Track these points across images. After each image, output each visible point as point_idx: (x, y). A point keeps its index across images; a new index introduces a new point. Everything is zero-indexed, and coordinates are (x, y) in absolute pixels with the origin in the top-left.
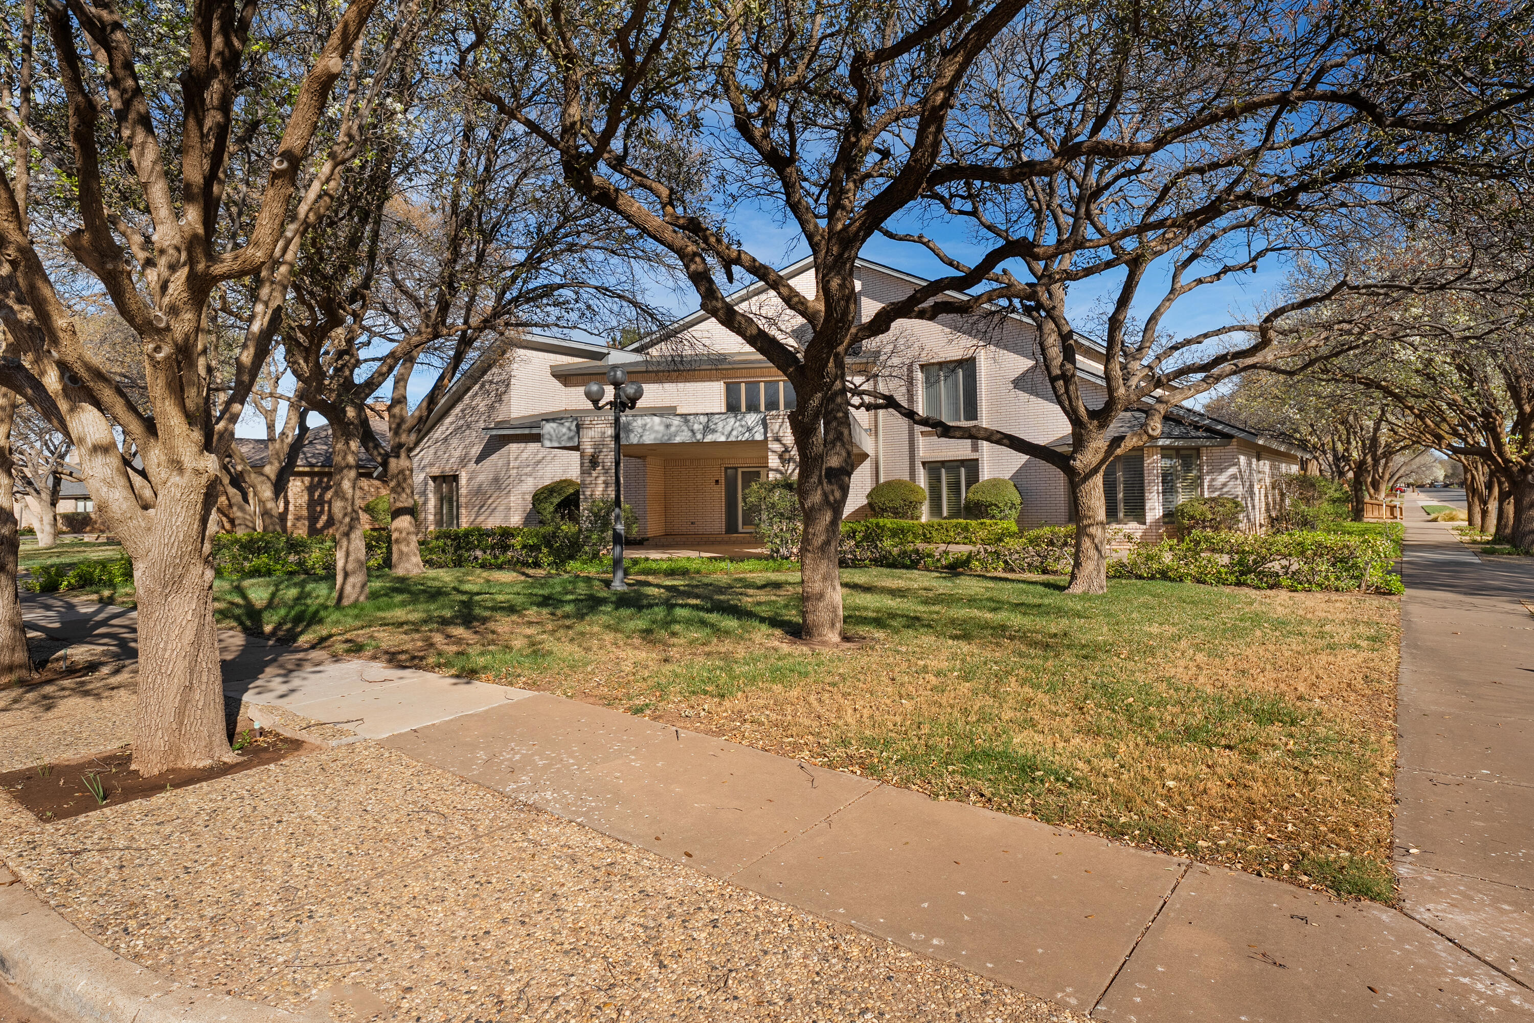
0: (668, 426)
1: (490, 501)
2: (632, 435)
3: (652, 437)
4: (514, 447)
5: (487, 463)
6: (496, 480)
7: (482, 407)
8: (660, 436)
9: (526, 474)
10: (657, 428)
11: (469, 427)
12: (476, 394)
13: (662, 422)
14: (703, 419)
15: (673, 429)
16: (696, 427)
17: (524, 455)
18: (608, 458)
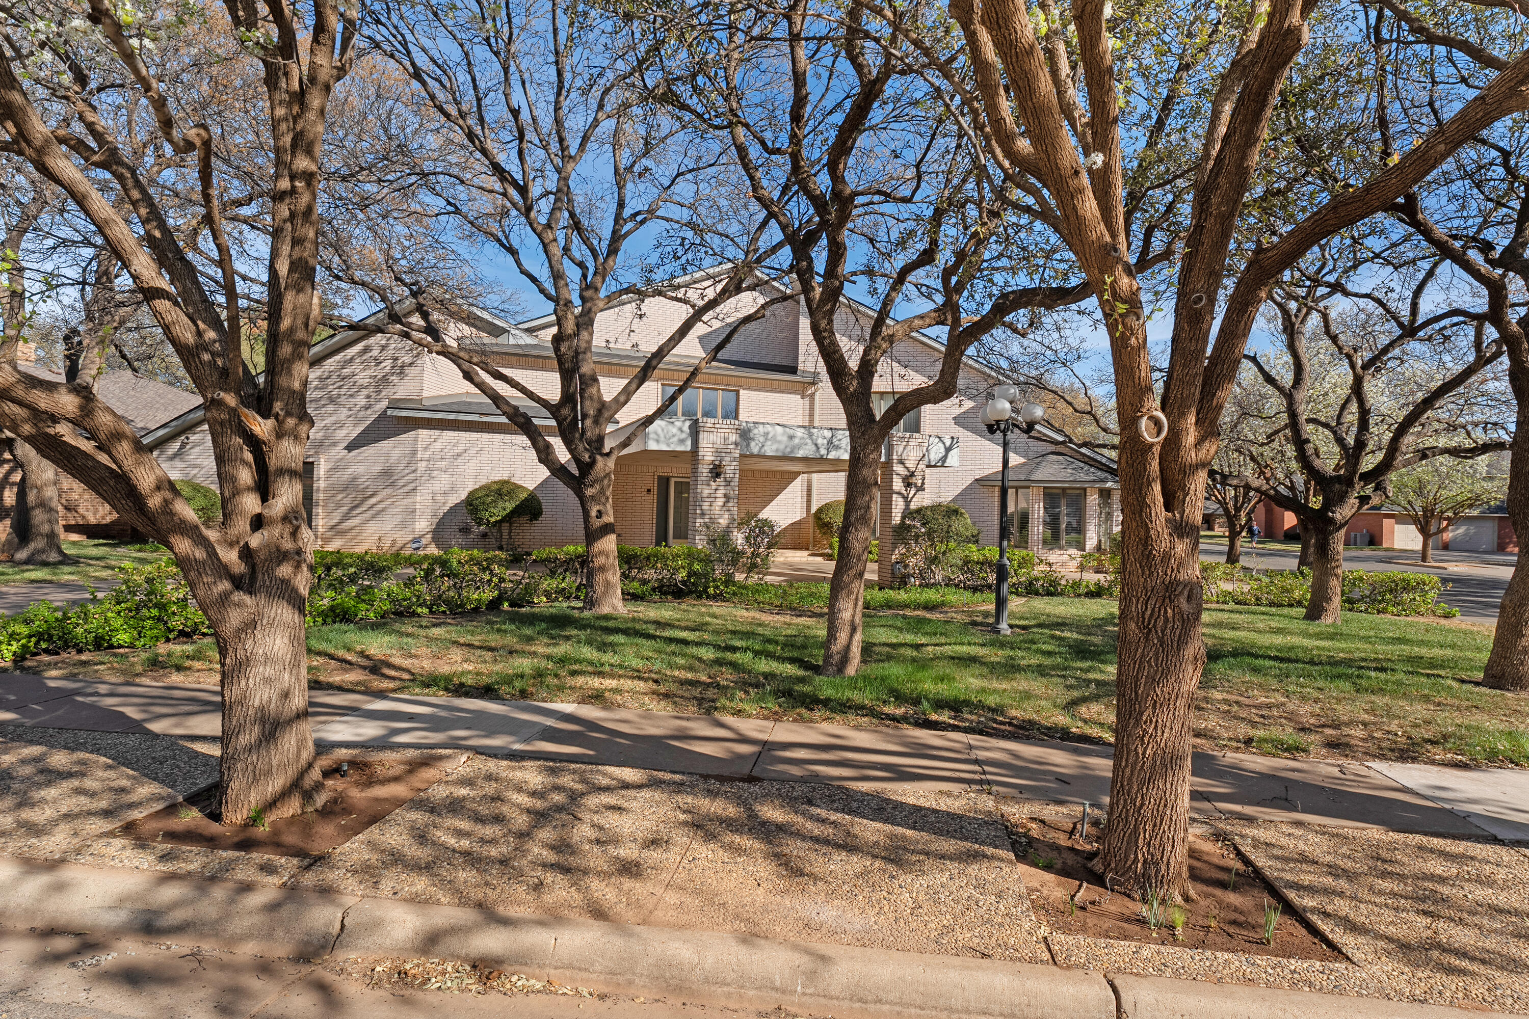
0: (791, 437)
1: (373, 501)
2: (753, 444)
3: (774, 447)
4: (424, 434)
5: (369, 451)
6: (387, 473)
7: (363, 378)
8: (782, 447)
9: (440, 470)
10: (779, 438)
11: (332, 400)
12: (352, 360)
13: (784, 433)
14: (828, 434)
15: (796, 441)
16: (820, 441)
17: (438, 445)
18: (731, 469)
